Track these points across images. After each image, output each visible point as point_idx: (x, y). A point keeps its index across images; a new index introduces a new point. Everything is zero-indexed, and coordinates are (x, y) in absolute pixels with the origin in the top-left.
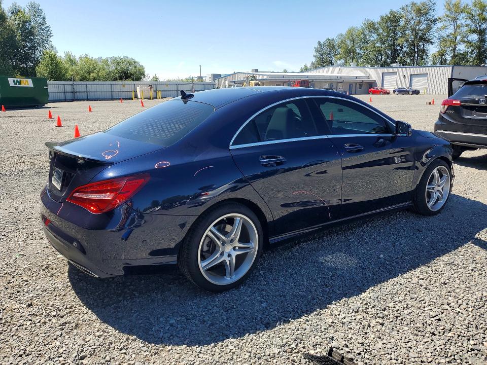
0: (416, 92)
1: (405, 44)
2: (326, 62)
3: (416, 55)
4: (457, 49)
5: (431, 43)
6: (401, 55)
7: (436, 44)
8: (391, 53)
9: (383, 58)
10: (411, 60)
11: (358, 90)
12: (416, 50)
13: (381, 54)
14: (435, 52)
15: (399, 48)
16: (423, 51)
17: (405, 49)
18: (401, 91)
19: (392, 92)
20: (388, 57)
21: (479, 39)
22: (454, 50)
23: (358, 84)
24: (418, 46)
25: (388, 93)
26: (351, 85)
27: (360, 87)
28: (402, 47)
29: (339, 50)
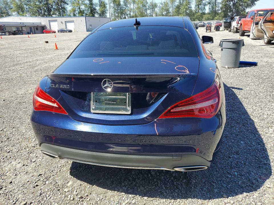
0: (71, 31)
1: (54, 4)
2: (4, 13)
3: (61, 10)
4: (81, 8)
5: (67, 4)
6: (52, 10)
7: (70, 5)
8: (47, 8)
9: (43, 12)
10: (59, 13)
11: (36, 31)
12: (60, 8)
13: (40, 9)
14: (70, 9)
15: (50, 6)
16: (64, 8)
17: (54, 7)
18: (62, 31)
19: (57, 32)
20: (45, 11)
21: (90, 2)
22: (79, 8)
23: (35, 28)
24: (61, 5)
25: (55, 32)
26: (31, 28)
27: (37, 29)
28: (52, 6)
29: (12, 6)
